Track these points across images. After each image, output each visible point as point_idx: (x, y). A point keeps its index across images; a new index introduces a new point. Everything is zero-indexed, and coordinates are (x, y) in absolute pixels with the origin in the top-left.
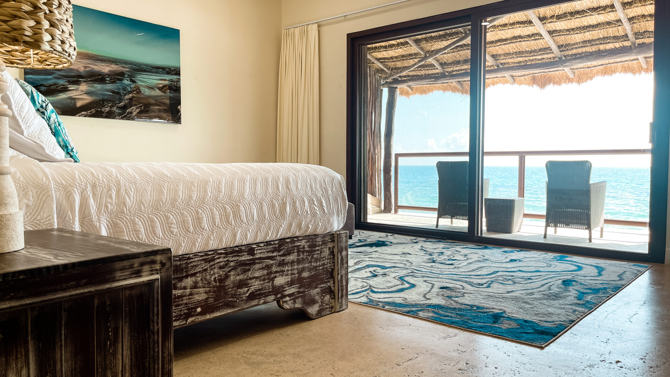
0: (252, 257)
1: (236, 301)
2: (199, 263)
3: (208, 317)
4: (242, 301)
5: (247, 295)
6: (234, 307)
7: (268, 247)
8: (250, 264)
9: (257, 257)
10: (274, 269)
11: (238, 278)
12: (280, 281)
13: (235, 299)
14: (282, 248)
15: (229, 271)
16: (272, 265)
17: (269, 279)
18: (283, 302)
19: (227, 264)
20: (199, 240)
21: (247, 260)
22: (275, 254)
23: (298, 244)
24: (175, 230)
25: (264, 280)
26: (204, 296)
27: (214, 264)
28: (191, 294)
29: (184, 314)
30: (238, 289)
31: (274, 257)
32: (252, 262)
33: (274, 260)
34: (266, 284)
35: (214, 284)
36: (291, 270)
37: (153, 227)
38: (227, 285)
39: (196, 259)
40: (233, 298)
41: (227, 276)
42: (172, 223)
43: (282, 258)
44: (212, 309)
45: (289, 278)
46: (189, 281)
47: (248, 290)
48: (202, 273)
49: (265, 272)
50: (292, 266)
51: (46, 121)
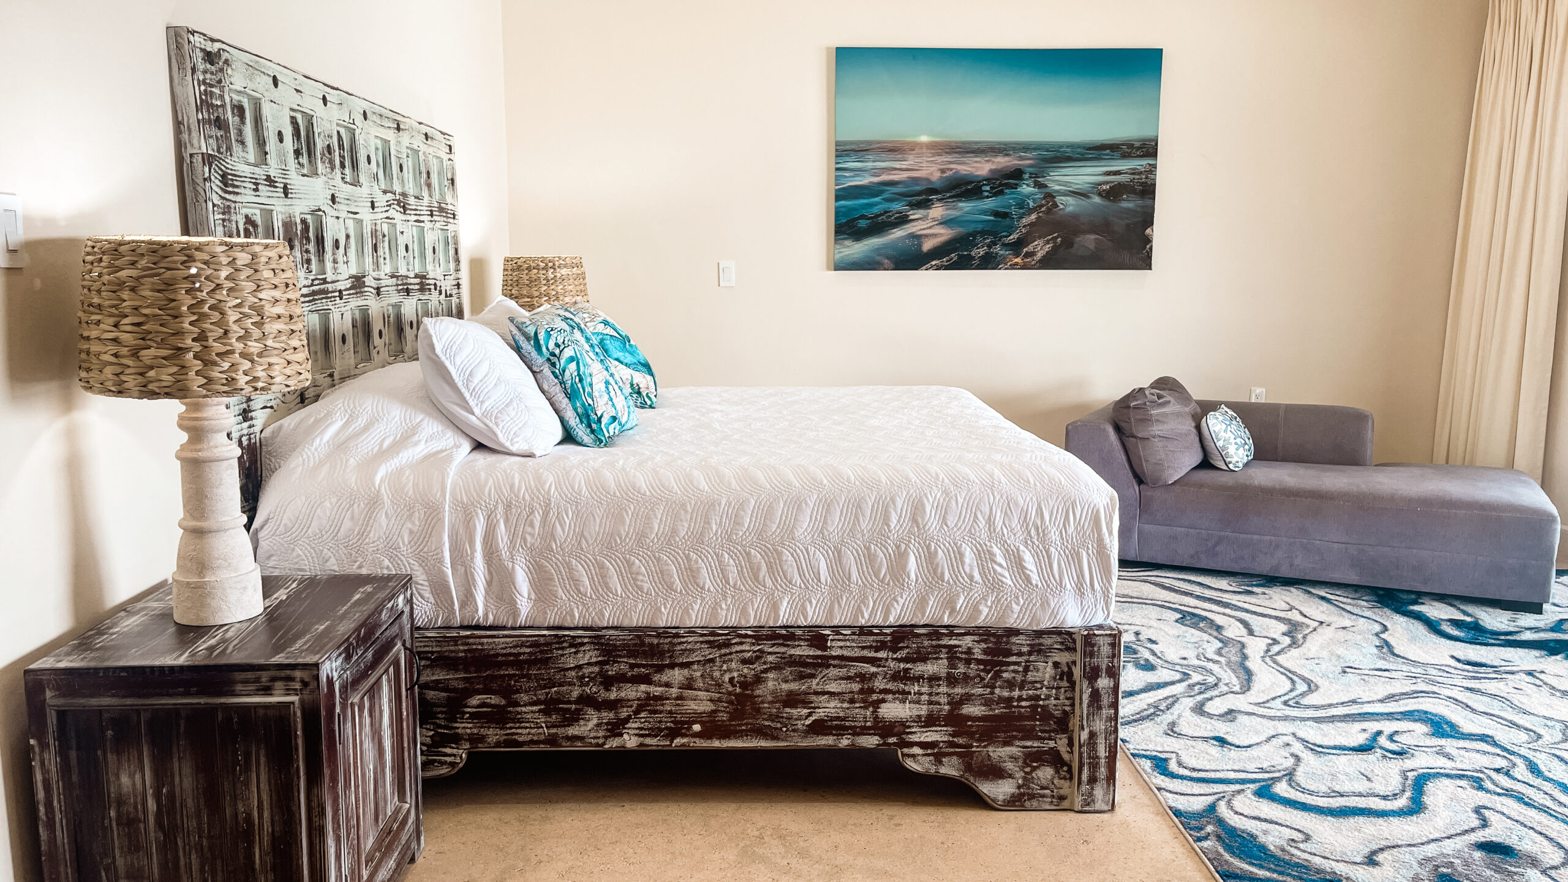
0: (819, 653)
1: (781, 729)
2: (698, 646)
3: (716, 744)
4: (794, 731)
5: (808, 722)
6: (775, 738)
7: (863, 638)
8: (815, 666)
9: (834, 654)
10: (879, 684)
11: (785, 686)
12: (892, 710)
13: (779, 725)
14: (901, 645)
15: (766, 671)
16: (874, 675)
17: (864, 701)
18: (903, 755)
19: (758, 658)
20: (696, 607)
21: (808, 656)
22: (882, 654)
23: (952, 642)
24: (646, 586)
25: (852, 701)
26: (708, 707)
27: (731, 654)
28: (680, 698)
29: (667, 728)
30: (784, 707)
31: (880, 659)
32: (824, 663)
33: (879, 666)
34: (857, 711)
35: (731, 689)
36: (930, 694)
37: (604, 577)
38: (759, 696)
39: (690, 639)
40: (773, 721)
41: (758, 680)
42: (638, 574)
43: (902, 665)
44: (726, 733)
45: (924, 710)
46: (677, 675)
47: (810, 714)
48: (704, 665)
49: (856, 687)
50: (931, 687)
51: (557, 377)
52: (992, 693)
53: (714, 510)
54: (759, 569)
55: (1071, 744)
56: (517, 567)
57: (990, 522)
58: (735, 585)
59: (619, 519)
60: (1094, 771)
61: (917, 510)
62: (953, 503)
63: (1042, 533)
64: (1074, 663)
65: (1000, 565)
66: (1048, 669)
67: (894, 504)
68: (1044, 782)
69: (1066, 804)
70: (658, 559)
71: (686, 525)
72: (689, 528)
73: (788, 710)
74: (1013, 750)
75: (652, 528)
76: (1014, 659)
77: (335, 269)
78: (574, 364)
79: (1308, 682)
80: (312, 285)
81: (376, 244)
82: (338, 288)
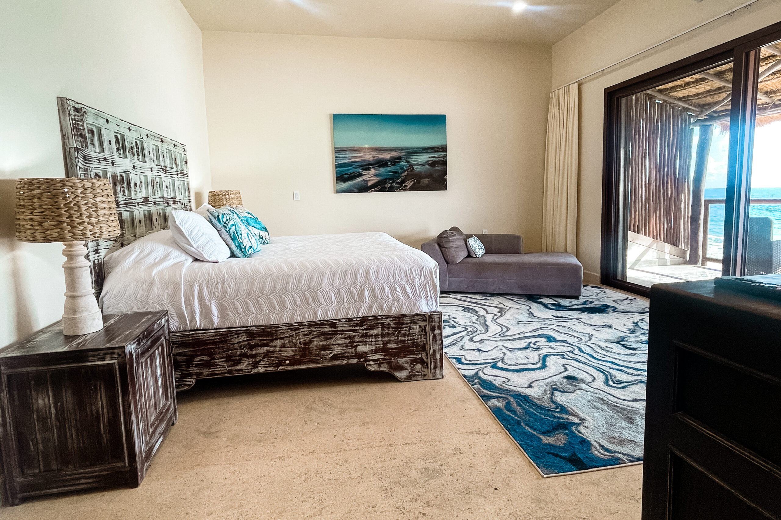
0: (333, 329)
1: (320, 359)
2: (286, 330)
3: (296, 367)
4: (325, 360)
5: (330, 356)
6: (319, 363)
7: (350, 322)
8: (332, 334)
9: (339, 329)
10: (357, 339)
11: (321, 343)
12: (362, 348)
13: (319, 358)
14: (364, 324)
15: (313, 338)
16: (355, 336)
17: (351, 346)
18: (367, 365)
19: (310, 333)
20: (285, 316)
21: (330, 331)
22: (357, 328)
23: (382, 322)
24: (265, 309)
25: (347, 346)
26: (292, 353)
27: (299, 332)
28: (280, 351)
29: (276, 363)
30: (321, 351)
31: (356, 330)
32: (335, 333)
33: (356, 332)
34: (349, 350)
35: (300, 346)
36: (376, 341)
37: (248, 307)
38: (311, 348)
39: (283, 328)
40: (317, 357)
41: (311, 341)
42: (261, 304)
43: (365, 332)
44: (299, 363)
45: (373, 347)
46: (279, 343)
47: (331, 353)
48: (289, 338)
49: (348, 341)
50: (376, 339)
51: (227, 232)
52: (398, 339)
53: (290, 278)
54: (309, 299)
55: (427, 355)
56: (212, 305)
57: (394, 276)
58: (300, 306)
59: (253, 284)
60: (436, 364)
61: (367, 273)
62: (380, 270)
63: (413, 279)
64: (426, 325)
65: (398, 292)
66: (417, 329)
67: (358, 271)
68: (418, 370)
69: (426, 377)
70: (269, 298)
71: (279, 284)
72: (281, 286)
73: (322, 352)
74: (407, 359)
75: (266, 287)
76: (405, 326)
77: (136, 194)
78: (234, 226)
79: (507, 327)
80: (125, 200)
81: (153, 185)
82: (137, 202)
